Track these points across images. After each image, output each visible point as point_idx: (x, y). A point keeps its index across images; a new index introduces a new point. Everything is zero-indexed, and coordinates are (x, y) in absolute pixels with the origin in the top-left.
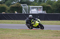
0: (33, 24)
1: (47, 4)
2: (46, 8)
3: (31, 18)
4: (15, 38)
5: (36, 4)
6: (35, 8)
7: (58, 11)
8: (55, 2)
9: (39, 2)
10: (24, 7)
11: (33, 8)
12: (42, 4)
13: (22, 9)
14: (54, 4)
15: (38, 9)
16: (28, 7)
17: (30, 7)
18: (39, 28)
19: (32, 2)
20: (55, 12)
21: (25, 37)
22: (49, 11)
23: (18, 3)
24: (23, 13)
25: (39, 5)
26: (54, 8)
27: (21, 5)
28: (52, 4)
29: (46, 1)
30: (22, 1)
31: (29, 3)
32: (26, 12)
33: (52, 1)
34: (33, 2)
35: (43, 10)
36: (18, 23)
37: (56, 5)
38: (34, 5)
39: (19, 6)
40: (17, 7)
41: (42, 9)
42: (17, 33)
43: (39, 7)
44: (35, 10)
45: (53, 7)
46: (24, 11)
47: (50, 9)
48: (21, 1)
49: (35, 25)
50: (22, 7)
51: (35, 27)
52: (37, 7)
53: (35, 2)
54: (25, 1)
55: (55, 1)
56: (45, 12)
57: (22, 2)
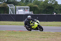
0: (32, 26)
1: (34, 5)
2: (33, 9)
3: (30, 19)
4: (1, 40)
5: (23, 4)
6: (22, 9)
7: (45, 12)
8: (42, 3)
9: (26, 2)
10: (11, 7)
11: (20, 9)
12: (29, 4)
13: (9, 10)
14: (41, 4)
15: (24, 10)
16: (15, 7)
17: (17, 7)
18: (38, 29)
19: (18, 2)
20: (43, 13)
21: (11, 39)
22: (35, 11)
23: (4, 3)
24: (10, 13)
25: (26, 5)
26: (41, 9)
27: (8, 5)
28: (39, 4)
29: (33, 1)
30: (9, 1)
31: (16, 4)
32: (13, 13)
33: (39, 1)
34: (20, 2)
35: (30, 11)
36: (4, 24)
37: (43, 6)
38: (21, 5)
39: (6, 6)
40: (3, 8)
41: (29, 9)
42: (4, 35)
43: (26, 8)
44: (22, 10)
45: (40, 7)
46: (10, 12)
47: (37, 10)
48: (7, 1)
49: (34, 27)
50: (9, 7)
51: (34, 29)
52: (24, 8)
53: (22, 2)
54: (11, 1)
55: (42, 1)
56: (32, 13)
57: (8, 3)
